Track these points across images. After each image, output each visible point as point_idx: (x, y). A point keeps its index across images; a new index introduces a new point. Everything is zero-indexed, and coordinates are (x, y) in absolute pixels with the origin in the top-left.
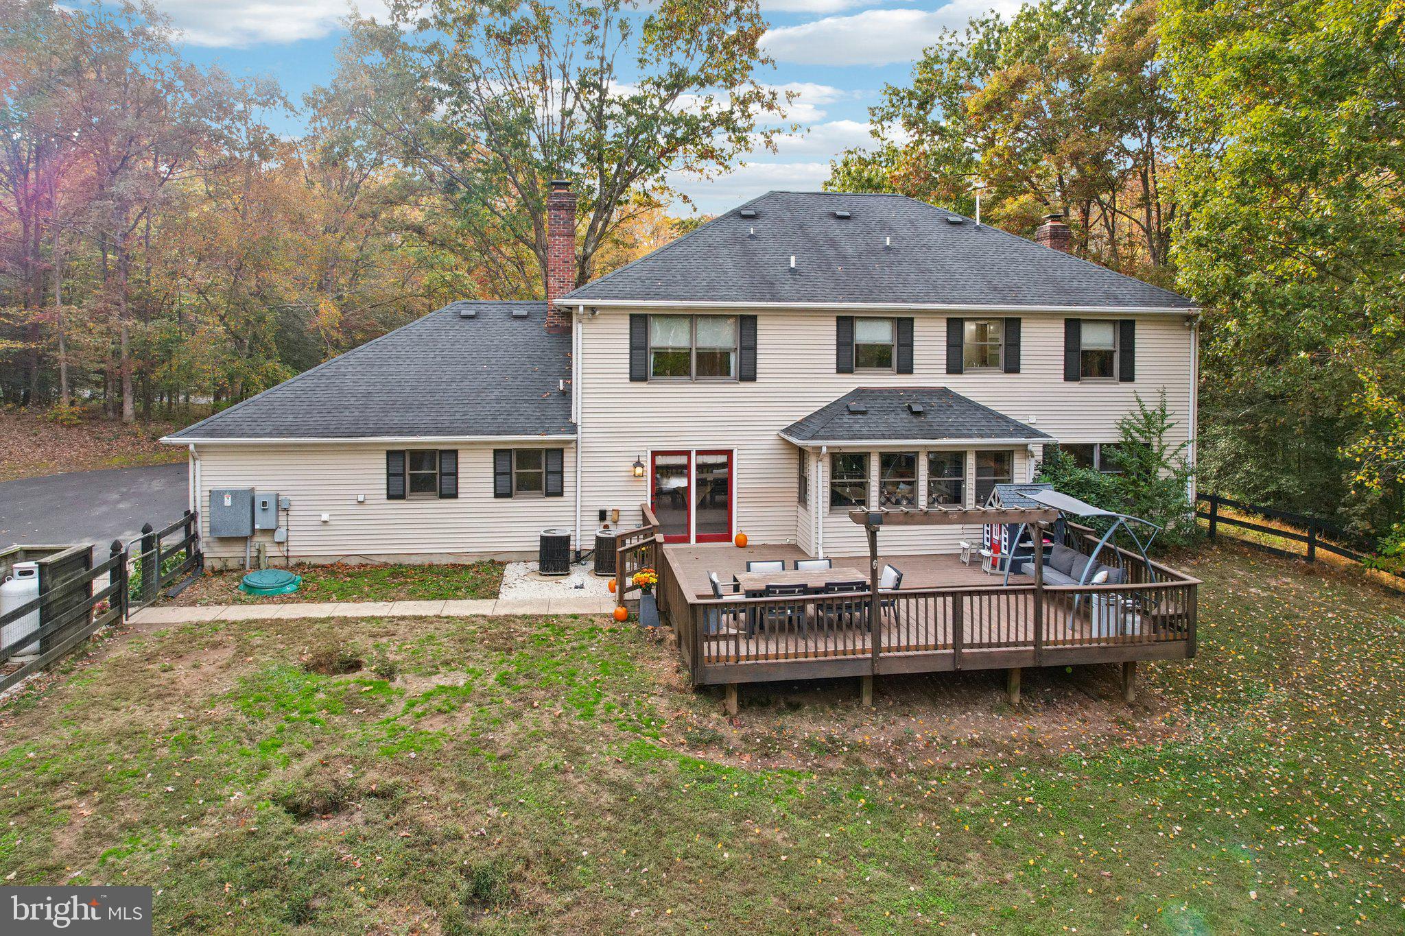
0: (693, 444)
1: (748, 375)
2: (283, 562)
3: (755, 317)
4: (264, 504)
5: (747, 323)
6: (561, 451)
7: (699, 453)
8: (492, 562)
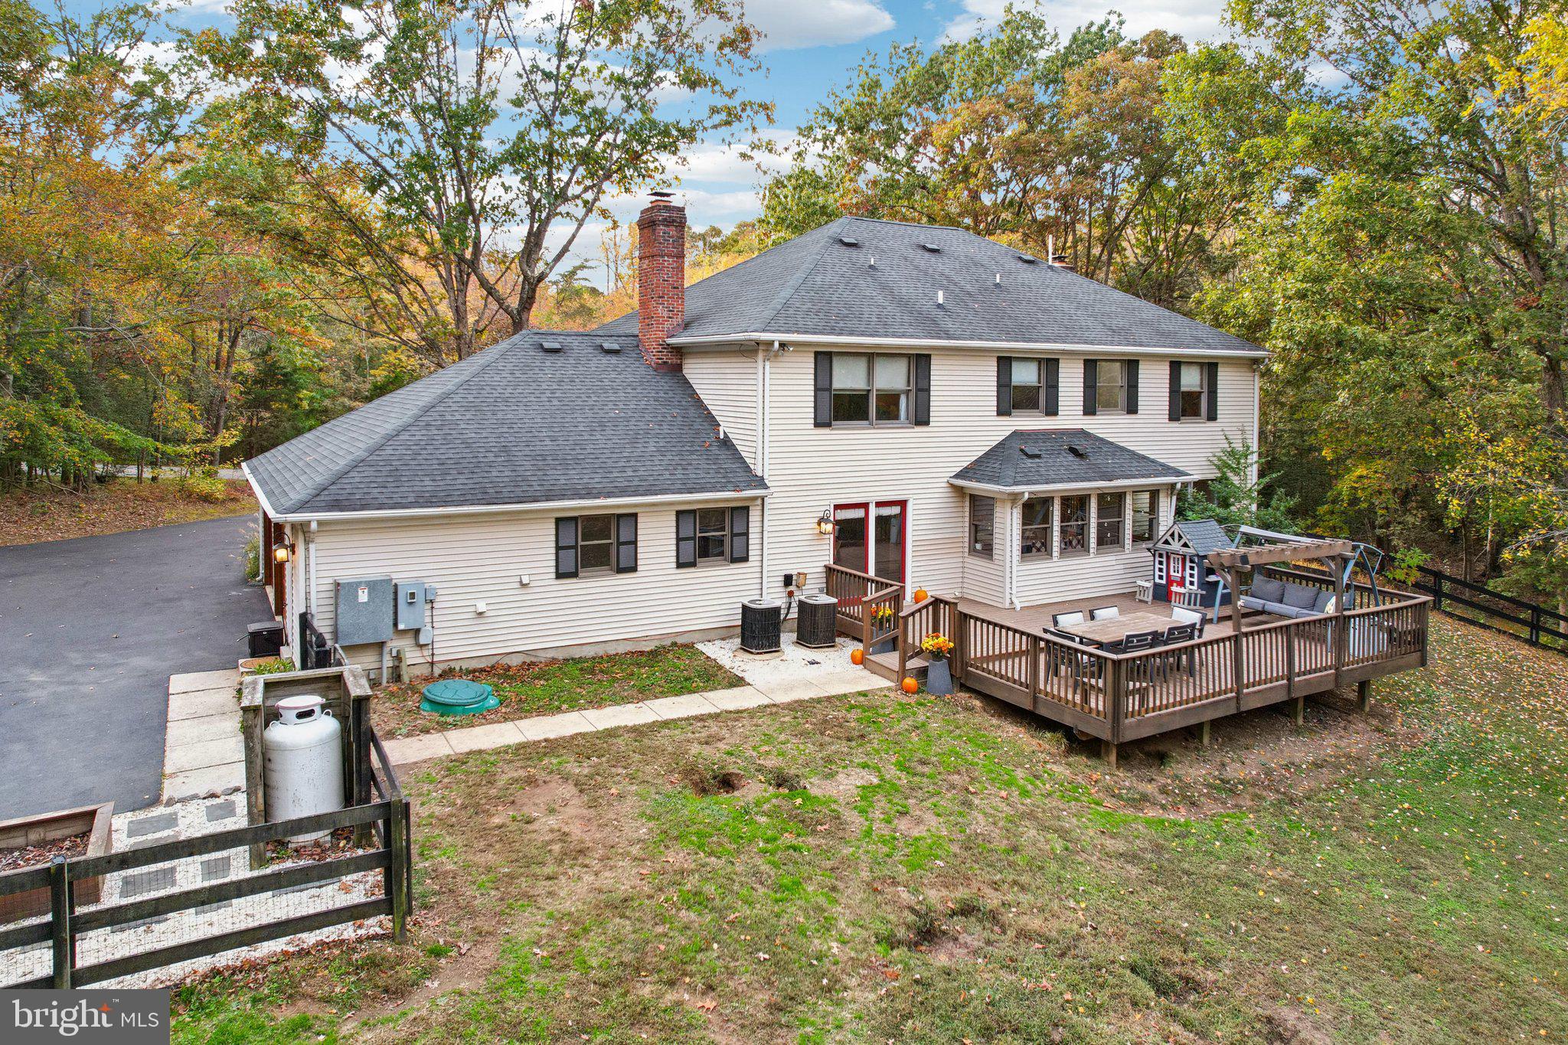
0: (872, 496)
1: (922, 419)
3: (929, 356)
4: (413, 595)
5: (920, 363)
6: (747, 509)
7: (879, 504)
8: (674, 644)
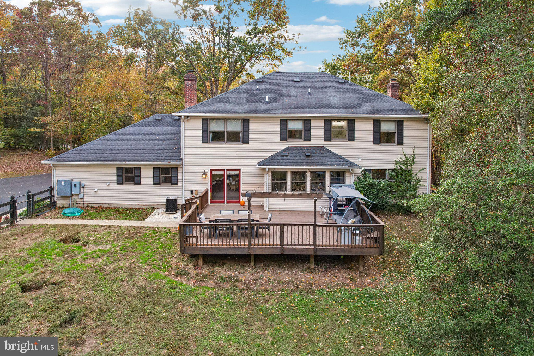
0: (226, 167)
1: (246, 141)
2: (82, 205)
3: (249, 119)
4: (75, 185)
5: (246, 122)
6: (177, 168)
7: (228, 170)
8: (153, 208)
